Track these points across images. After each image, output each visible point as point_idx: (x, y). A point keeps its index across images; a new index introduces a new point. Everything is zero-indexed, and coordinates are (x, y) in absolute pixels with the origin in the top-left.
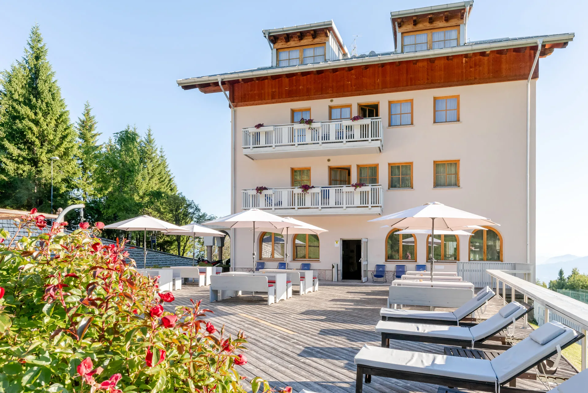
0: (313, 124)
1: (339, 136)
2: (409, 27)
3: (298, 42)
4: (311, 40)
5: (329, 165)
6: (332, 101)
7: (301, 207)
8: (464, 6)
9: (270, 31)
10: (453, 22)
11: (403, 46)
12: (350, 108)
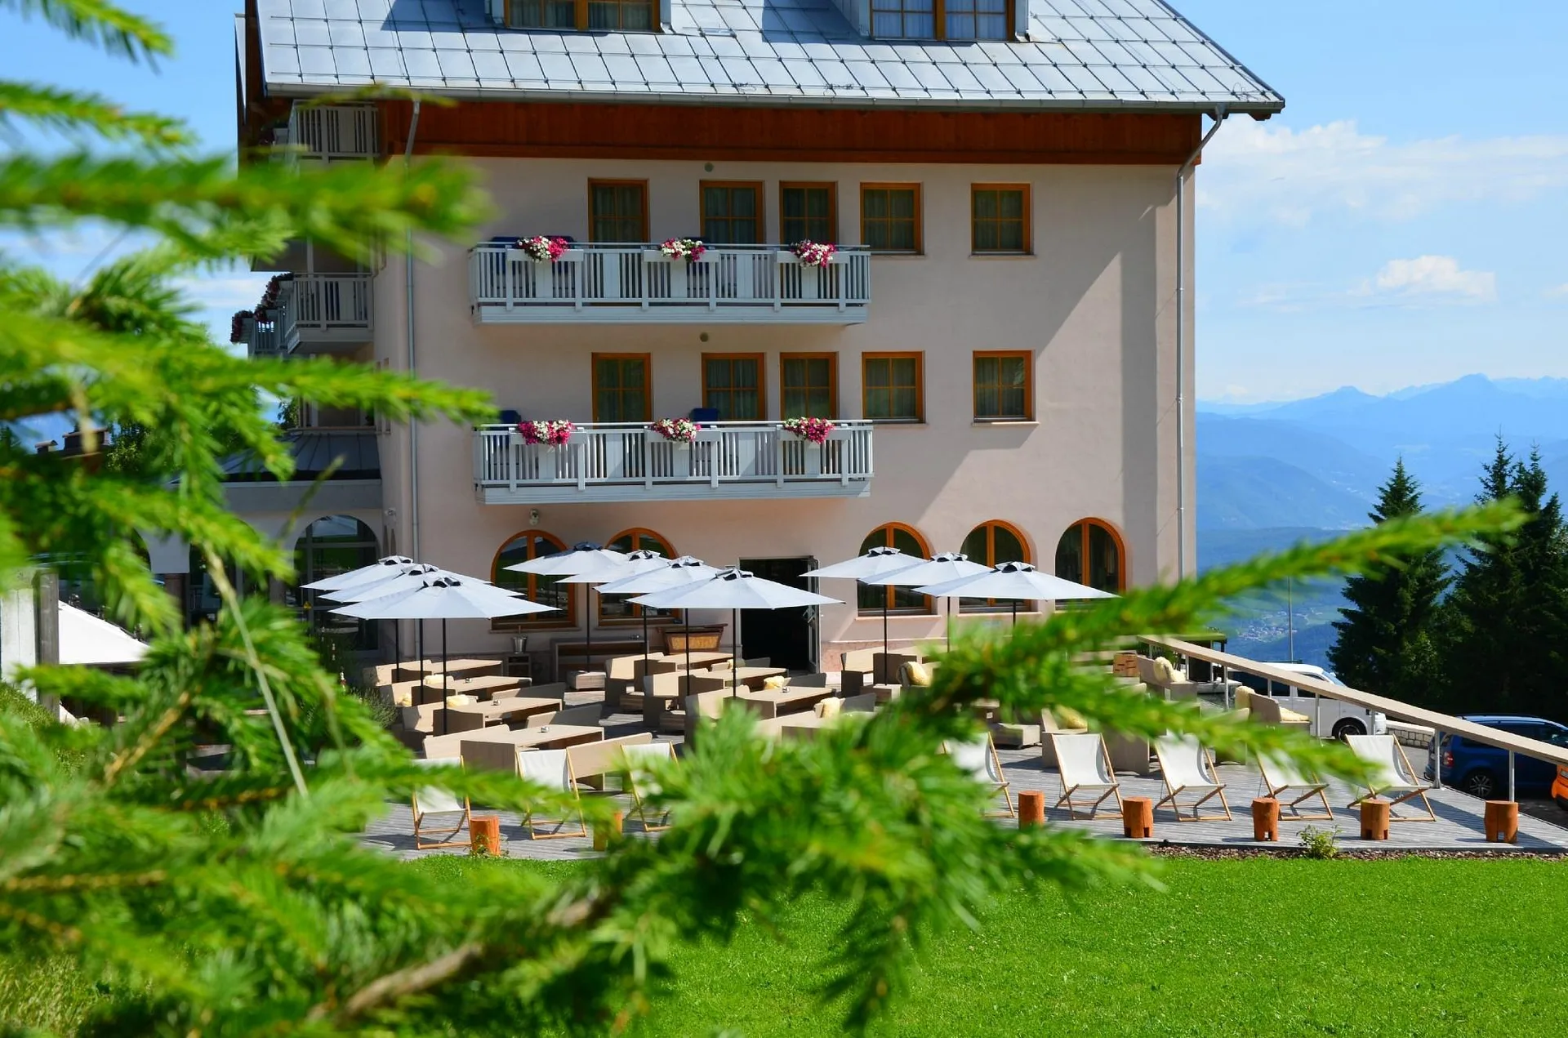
1: (764, 287)
5: (705, 351)
6: (709, 168)
7: (662, 479)
11: (872, 11)
12: (753, 191)
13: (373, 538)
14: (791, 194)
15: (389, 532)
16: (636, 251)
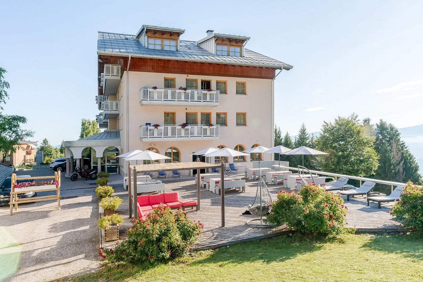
0: (187, 90)
1: (199, 98)
2: (220, 42)
3: (161, 35)
4: (169, 36)
5: (187, 112)
6: (188, 76)
7: (179, 136)
8: (246, 39)
9: (148, 26)
10: (239, 44)
11: (217, 50)
12: (196, 81)
13: (119, 151)
14: (203, 82)
15: (122, 149)
16: (174, 90)
